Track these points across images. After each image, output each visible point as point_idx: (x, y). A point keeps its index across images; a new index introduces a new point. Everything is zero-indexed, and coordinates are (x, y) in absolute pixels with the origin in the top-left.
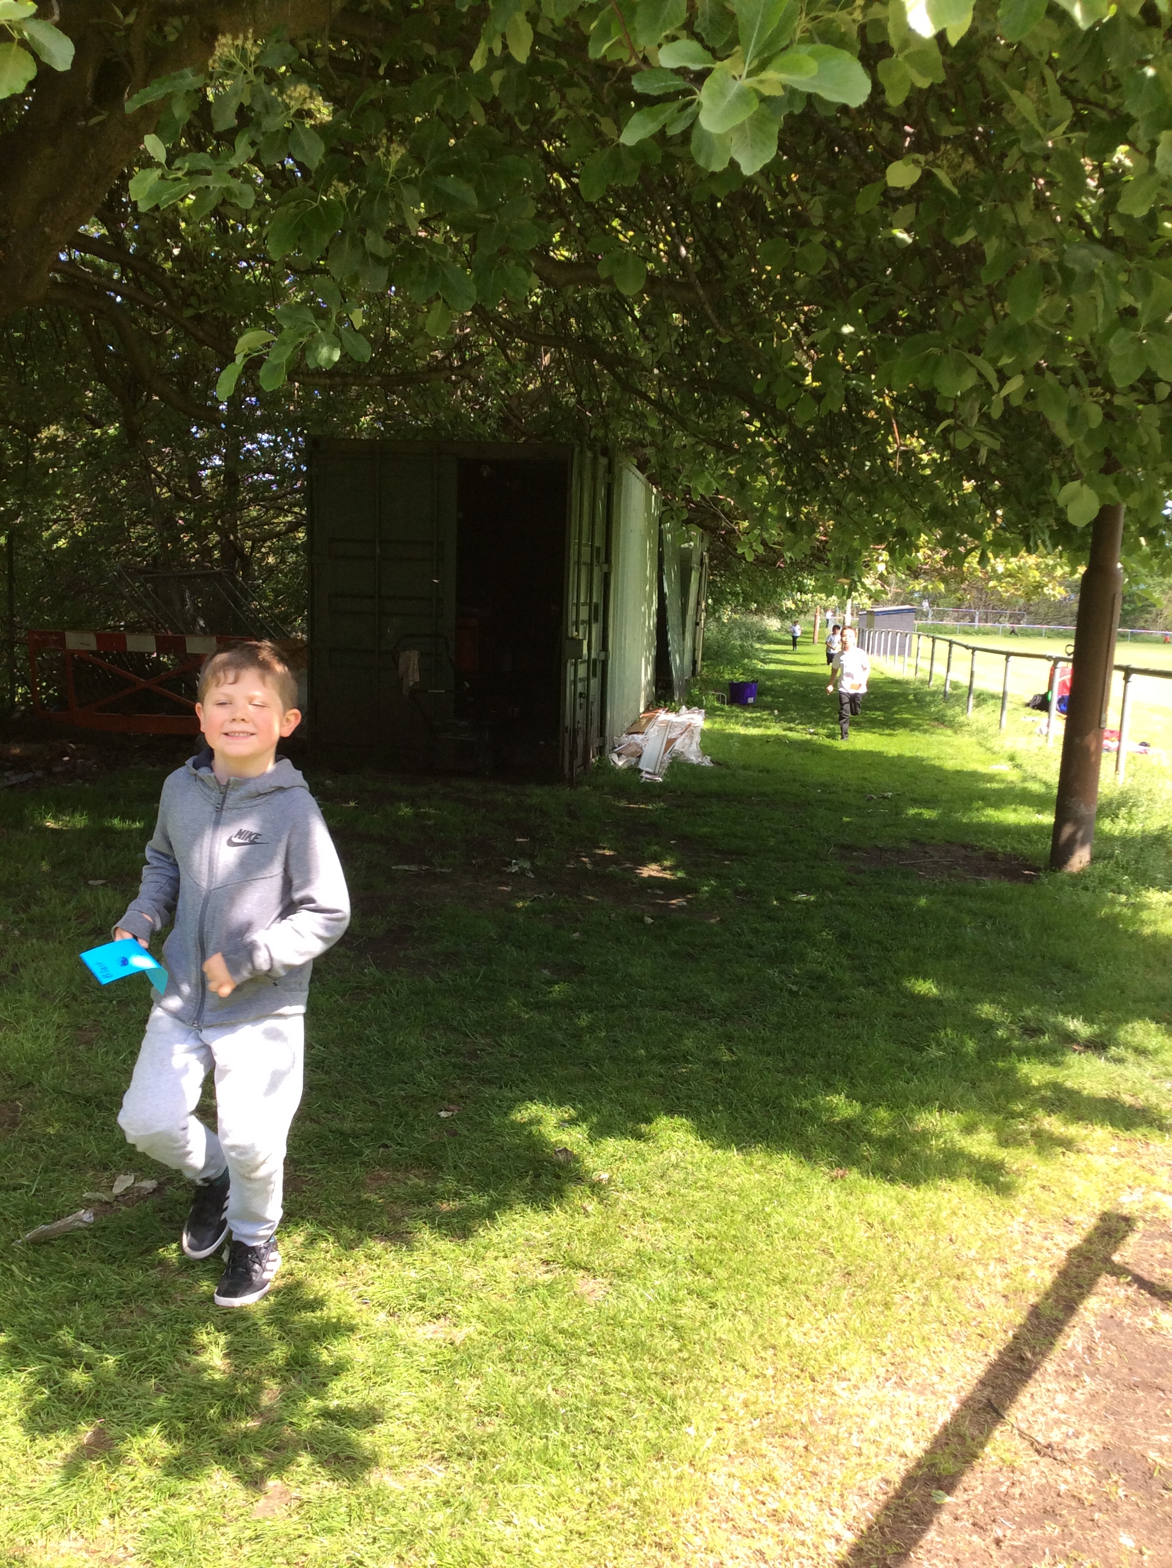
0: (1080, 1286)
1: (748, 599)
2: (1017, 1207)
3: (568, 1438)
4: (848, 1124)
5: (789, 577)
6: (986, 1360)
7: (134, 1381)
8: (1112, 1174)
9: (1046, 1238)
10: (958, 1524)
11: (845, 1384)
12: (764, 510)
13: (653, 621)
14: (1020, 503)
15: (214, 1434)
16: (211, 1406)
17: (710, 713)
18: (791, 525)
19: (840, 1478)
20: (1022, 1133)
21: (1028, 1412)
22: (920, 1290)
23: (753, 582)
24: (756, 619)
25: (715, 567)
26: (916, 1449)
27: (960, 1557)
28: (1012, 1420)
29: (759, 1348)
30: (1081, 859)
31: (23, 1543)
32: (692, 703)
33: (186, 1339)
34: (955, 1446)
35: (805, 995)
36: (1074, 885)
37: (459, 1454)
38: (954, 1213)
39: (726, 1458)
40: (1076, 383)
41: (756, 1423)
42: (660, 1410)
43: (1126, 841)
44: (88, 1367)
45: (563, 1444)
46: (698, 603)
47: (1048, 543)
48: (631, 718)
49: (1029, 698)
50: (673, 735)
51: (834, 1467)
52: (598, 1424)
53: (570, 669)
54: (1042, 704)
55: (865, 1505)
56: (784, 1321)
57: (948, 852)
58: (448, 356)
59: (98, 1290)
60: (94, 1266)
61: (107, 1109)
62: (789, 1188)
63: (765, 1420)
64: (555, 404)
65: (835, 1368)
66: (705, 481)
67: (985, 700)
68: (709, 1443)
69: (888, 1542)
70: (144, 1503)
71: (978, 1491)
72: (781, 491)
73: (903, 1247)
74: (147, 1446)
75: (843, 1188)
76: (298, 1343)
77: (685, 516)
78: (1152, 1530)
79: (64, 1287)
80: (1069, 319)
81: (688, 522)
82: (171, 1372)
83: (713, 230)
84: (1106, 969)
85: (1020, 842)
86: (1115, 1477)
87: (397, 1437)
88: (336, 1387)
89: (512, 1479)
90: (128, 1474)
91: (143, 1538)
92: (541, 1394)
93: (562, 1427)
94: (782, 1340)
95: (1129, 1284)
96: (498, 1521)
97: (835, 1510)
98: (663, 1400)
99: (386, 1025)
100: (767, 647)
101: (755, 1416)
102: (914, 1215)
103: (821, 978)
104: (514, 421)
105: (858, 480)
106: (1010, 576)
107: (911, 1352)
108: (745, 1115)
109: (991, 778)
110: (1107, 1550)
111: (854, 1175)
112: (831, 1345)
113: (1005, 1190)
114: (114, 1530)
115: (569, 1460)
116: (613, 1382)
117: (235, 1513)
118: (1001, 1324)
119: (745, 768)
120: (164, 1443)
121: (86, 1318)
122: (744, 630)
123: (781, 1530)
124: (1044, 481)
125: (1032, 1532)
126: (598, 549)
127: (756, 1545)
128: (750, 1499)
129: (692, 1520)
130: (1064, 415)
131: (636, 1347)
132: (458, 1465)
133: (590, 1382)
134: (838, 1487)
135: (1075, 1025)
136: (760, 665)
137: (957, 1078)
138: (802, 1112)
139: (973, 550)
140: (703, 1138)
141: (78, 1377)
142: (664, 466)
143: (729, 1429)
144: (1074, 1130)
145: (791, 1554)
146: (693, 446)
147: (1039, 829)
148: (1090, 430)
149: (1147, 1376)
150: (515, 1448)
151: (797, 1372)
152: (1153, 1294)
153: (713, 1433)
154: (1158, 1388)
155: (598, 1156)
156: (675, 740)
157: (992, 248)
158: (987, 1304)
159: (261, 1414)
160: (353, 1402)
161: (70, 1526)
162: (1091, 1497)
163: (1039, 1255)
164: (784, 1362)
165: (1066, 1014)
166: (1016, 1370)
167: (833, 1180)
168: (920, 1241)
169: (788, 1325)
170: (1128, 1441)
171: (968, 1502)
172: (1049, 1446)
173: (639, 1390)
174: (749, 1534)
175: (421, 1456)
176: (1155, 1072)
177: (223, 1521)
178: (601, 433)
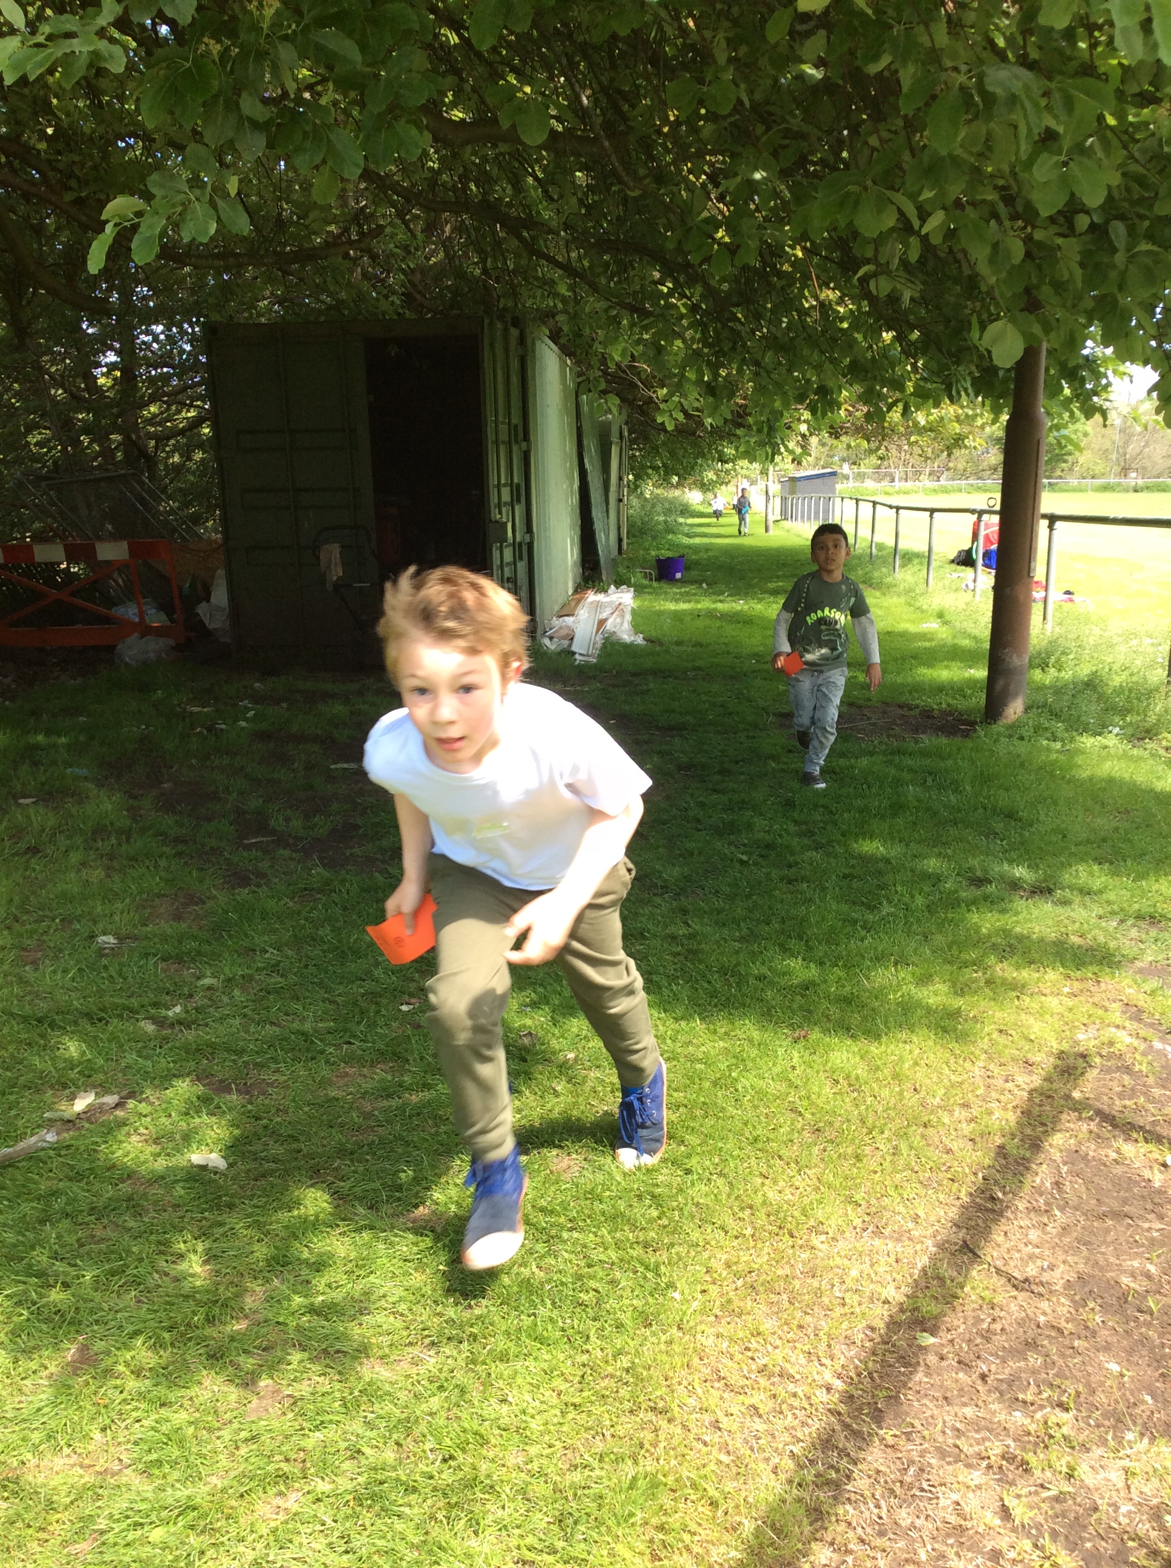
0: (1044, 1124)
1: (668, 471)
2: (977, 1052)
3: (555, 1314)
4: (806, 986)
5: (710, 446)
6: (958, 1203)
7: (114, 1295)
8: (1066, 1014)
9: (1007, 1081)
10: (944, 1364)
11: (823, 1238)
12: (683, 376)
13: (575, 499)
14: (940, 351)
15: (201, 1340)
16: (194, 1313)
17: (639, 590)
18: (711, 390)
19: (826, 1329)
20: (976, 980)
21: (1003, 1250)
22: (889, 1140)
23: (673, 454)
24: (677, 493)
25: (632, 441)
26: (896, 1294)
27: (949, 1395)
28: (989, 1259)
29: (736, 1209)
30: (1015, 709)
31: (15, 1464)
32: (620, 582)
33: (164, 1248)
34: (935, 1289)
35: (755, 864)
36: (1010, 736)
37: (449, 1339)
38: (916, 1064)
39: (712, 1318)
40: (995, 215)
41: (740, 1283)
42: (645, 1278)
43: (1058, 690)
44: (66, 1285)
45: (551, 1319)
46: (620, 479)
47: (970, 390)
48: (561, 600)
49: (953, 555)
50: (604, 616)
51: (819, 1319)
52: (583, 1296)
53: (496, 554)
54: (966, 560)
55: (852, 1353)
56: (759, 1180)
57: (885, 712)
58: (346, 230)
59: (69, 1209)
60: (61, 1185)
61: (60, 1027)
62: (754, 1052)
63: (748, 1279)
64: (460, 275)
65: (812, 1223)
66: (620, 348)
67: (910, 560)
68: (695, 1305)
69: (878, 1387)
70: (134, 1414)
71: (961, 1330)
72: (697, 353)
73: (869, 1100)
74: (133, 1357)
75: (806, 1048)
76: (278, 1244)
77: (603, 386)
78: (1130, 1352)
79: (33, 1208)
80: (987, 150)
81: (604, 392)
82: (150, 1283)
83: (612, 80)
84: (1047, 815)
85: (954, 698)
86: (1091, 1305)
87: (385, 1327)
88: (320, 1282)
89: (504, 1357)
90: (116, 1387)
91: (137, 1448)
92: (525, 1272)
93: (549, 1302)
94: (759, 1199)
95: (1091, 1119)
96: (493, 1401)
97: (824, 1360)
98: (647, 1268)
99: (338, 925)
100: (690, 521)
101: (737, 1275)
102: (878, 1068)
103: (769, 846)
104: (418, 297)
105: (776, 338)
106: (931, 430)
107: (886, 1201)
108: (706, 985)
109: (923, 636)
110: (1089, 1374)
111: (815, 1035)
112: (806, 1201)
113: (963, 1037)
114: (107, 1444)
115: (558, 1334)
116: (597, 1255)
117: (228, 1416)
118: (970, 1168)
119: (679, 643)
120: (150, 1354)
121: (59, 1237)
122: (667, 506)
123: (773, 1384)
124: (964, 326)
125: (1014, 1365)
126: (516, 426)
127: (748, 1401)
128: (738, 1357)
129: (685, 1383)
130: (988, 250)
131: (615, 1218)
132: (448, 1350)
133: (573, 1256)
134: (825, 1338)
135: (1020, 872)
136: (686, 541)
137: (909, 933)
138: (761, 978)
139: (895, 404)
140: (665, 1011)
141: (56, 1295)
142: (578, 335)
143: (713, 1290)
144: (1025, 974)
145: (784, 1406)
146: (606, 310)
147: (972, 683)
148: (1013, 266)
149: (1116, 1206)
150: (504, 1328)
151: (775, 1229)
152: (1115, 1126)
153: (699, 1296)
154: (1126, 1216)
155: (562, 1036)
156: (606, 620)
157: (907, 76)
158: (955, 1148)
159: (246, 1317)
160: (338, 1296)
161: (62, 1443)
162: (1070, 1326)
163: (1002, 1098)
164: (761, 1220)
165: (1011, 862)
166: (987, 1210)
167: (796, 1041)
168: (885, 1093)
169: (763, 1184)
170: (1102, 1269)
171: (952, 1341)
172: (1026, 1280)
173: (621, 1260)
174: (741, 1391)
175: (411, 1344)
176: (1101, 912)
177: (217, 1425)
178: (510, 304)
